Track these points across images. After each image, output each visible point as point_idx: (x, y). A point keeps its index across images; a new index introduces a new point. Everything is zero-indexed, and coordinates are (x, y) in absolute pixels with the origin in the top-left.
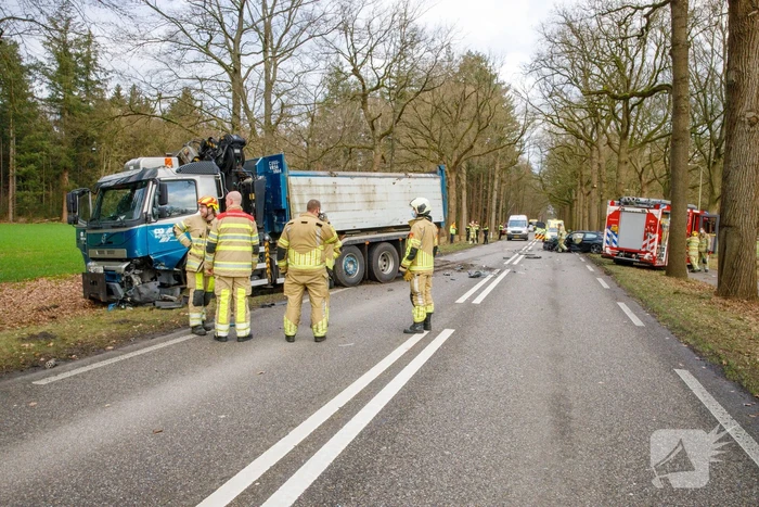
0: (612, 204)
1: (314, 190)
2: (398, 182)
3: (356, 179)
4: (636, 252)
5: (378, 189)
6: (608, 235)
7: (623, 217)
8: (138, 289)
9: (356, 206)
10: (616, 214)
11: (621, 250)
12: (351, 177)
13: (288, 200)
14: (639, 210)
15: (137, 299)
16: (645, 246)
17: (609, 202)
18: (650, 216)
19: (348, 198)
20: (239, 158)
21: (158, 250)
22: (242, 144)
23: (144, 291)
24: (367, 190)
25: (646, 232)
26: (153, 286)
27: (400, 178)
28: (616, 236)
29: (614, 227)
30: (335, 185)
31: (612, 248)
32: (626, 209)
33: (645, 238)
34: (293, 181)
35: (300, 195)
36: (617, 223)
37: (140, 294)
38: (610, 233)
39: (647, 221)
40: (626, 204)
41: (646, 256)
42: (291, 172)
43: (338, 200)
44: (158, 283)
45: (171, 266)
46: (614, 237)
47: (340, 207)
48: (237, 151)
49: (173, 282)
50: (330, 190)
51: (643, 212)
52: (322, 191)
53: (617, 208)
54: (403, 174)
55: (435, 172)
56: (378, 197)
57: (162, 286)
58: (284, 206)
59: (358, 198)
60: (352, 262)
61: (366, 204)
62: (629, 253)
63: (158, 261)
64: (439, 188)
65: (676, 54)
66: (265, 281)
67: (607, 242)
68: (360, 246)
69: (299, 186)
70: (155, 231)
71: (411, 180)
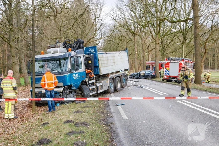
0: (166, 60)
1: (103, 59)
2: (119, 55)
4: (176, 77)
5: (115, 58)
6: (165, 71)
7: (170, 64)
10: (168, 63)
11: (171, 77)
12: (110, 53)
13: (98, 63)
14: (177, 62)
17: (165, 59)
18: (181, 64)
19: (110, 61)
21: (74, 82)
22: (83, 43)
24: (113, 58)
25: (179, 69)
26: (72, 95)
27: (119, 53)
28: (168, 71)
29: (167, 68)
30: (107, 57)
31: (167, 76)
32: (172, 61)
35: (101, 61)
36: (168, 67)
38: (166, 70)
39: (180, 65)
40: (172, 60)
43: (108, 62)
46: (168, 72)
47: (109, 64)
48: (82, 45)
52: (105, 59)
53: (168, 61)
55: (125, 51)
56: (116, 60)
59: (112, 61)
60: (111, 84)
61: (113, 63)
62: (174, 77)
63: (74, 86)
64: (127, 56)
67: (165, 74)
68: (113, 78)
69: (101, 57)
70: (73, 75)
71: (121, 54)
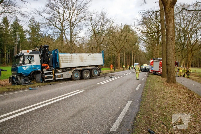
0: (152, 60)
1: (66, 57)
2: (90, 55)
3: (78, 55)
4: (157, 71)
5: (84, 57)
7: (154, 63)
8: (19, 81)
9: (78, 61)
10: (153, 62)
11: (154, 71)
12: (77, 54)
13: (59, 60)
14: (158, 61)
15: (19, 83)
16: (159, 70)
18: (161, 62)
19: (75, 59)
20: (47, 50)
21: (23, 72)
22: (48, 47)
23: (20, 81)
24: (81, 57)
25: (160, 66)
26: (23, 80)
27: (90, 54)
28: (153, 67)
29: (152, 65)
30: (72, 56)
31: (152, 70)
32: (155, 61)
33: (159, 68)
34: (60, 55)
35: (62, 58)
36: (153, 64)
37: (20, 82)
38: (151, 67)
39: (160, 64)
40: (155, 59)
41: (160, 72)
42: (60, 53)
43: (73, 60)
44: (24, 79)
45: (27, 75)
47: (73, 61)
48: (47, 48)
49: (28, 79)
50: (71, 57)
51: (159, 61)
52: (68, 57)
53: (153, 61)
54: (92, 53)
55: (101, 53)
56: (84, 59)
57: (25, 80)
58: (58, 61)
59: (78, 59)
60: (77, 74)
61: (81, 60)
62: (156, 72)
63: (24, 74)
64: (102, 57)
65: (161, 23)
66: (52, 79)
68: (79, 71)
69: (62, 56)
70: (23, 67)
71: (94, 55)
